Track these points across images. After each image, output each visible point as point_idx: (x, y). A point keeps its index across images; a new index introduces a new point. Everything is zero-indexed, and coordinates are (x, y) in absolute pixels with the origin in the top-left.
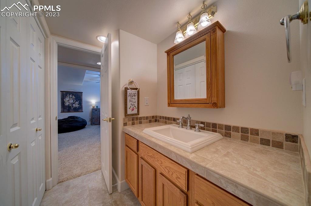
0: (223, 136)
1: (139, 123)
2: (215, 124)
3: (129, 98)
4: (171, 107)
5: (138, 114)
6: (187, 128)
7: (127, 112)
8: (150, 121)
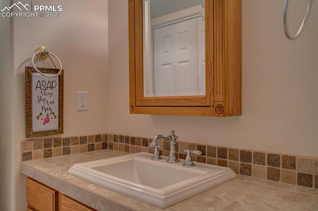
0: (236, 172)
1: (64, 151)
2: (224, 148)
3: (36, 93)
4: (136, 113)
5: (61, 131)
6: (168, 161)
7: (31, 127)
8: (91, 148)
